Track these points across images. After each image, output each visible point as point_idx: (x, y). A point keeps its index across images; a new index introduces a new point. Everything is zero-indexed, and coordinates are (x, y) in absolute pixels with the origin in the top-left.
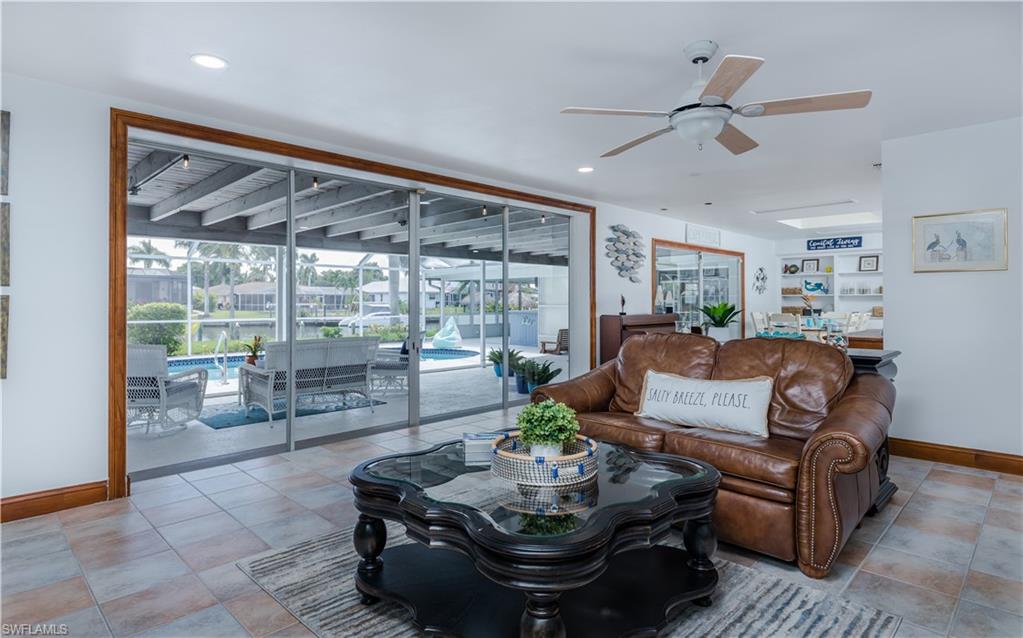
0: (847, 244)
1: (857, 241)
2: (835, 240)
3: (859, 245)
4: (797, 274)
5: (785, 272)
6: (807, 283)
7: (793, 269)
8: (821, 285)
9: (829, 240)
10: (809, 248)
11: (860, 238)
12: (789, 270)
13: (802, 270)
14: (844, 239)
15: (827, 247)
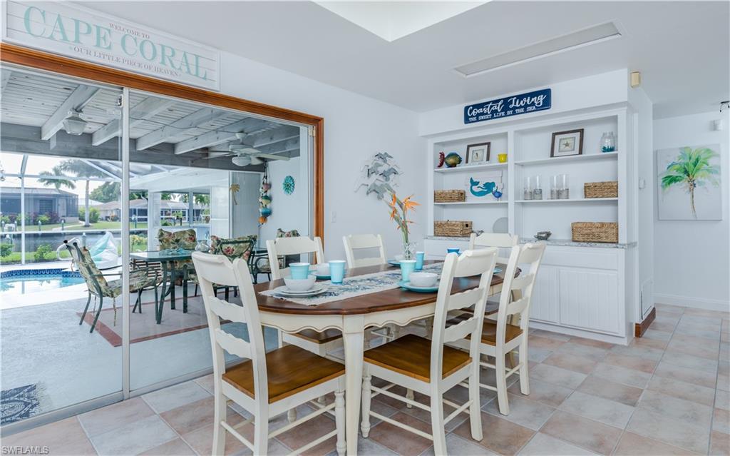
0: (526, 106)
1: (541, 98)
2: (505, 100)
3: (547, 104)
4: (458, 168)
5: (441, 165)
6: (474, 183)
7: (451, 161)
8: (493, 184)
9: (496, 102)
10: (467, 120)
11: (547, 93)
12: (449, 161)
13: (467, 162)
14: (520, 97)
15: (494, 114)
